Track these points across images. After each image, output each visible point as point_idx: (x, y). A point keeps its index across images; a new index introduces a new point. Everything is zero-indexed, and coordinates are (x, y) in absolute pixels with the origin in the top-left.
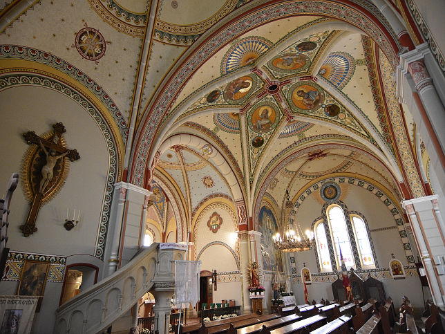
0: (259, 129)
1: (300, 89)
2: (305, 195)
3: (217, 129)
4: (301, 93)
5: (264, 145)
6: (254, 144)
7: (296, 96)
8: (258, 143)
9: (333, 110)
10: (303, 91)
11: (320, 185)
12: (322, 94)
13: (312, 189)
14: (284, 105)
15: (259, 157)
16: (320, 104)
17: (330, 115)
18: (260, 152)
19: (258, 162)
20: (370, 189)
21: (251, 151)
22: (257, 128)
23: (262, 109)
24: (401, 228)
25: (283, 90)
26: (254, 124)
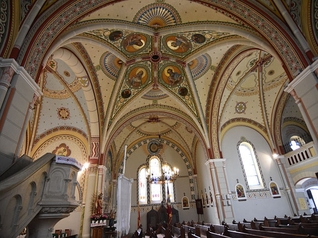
0: (132, 84)
1: (171, 68)
2: (137, 146)
3: (99, 67)
4: (170, 71)
5: (130, 98)
6: (123, 94)
7: (166, 71)
8: (126, 95)
9: (184, 92)
10: (172, 70)
11: (148, 141)
12: (182, 78)
13: (142, 143)
14: (155, 74)
15: (122, 107)
16: (178, 84)
17: (181, 94)
18: (125, 102)
19: (120, 110)
20: (177, 151)
21: (118, 99)
22: (131, 83)
23: (140, 70)
24: (191, 177)
25: (160, 63)
26: (130, 79)
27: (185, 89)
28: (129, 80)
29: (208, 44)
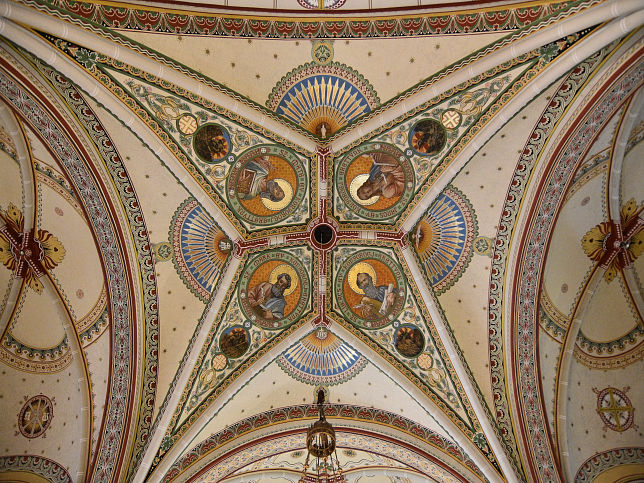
1: (294, 284)
3: (323, 56)
4: (284, 282)
5: (194, 157)
10: (288, 286)
12: (276, 325)
15: (159, 125)
16: (254, 318)
17: (225, 337)
18: (176, 136)
19: (143, 113)
21: (195, 109)
22: (252, 161)
25: (305, 248)
26: (267, 158)
27: (246, 345)
28: (262, 157)
29: (401, 366)
